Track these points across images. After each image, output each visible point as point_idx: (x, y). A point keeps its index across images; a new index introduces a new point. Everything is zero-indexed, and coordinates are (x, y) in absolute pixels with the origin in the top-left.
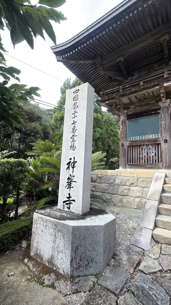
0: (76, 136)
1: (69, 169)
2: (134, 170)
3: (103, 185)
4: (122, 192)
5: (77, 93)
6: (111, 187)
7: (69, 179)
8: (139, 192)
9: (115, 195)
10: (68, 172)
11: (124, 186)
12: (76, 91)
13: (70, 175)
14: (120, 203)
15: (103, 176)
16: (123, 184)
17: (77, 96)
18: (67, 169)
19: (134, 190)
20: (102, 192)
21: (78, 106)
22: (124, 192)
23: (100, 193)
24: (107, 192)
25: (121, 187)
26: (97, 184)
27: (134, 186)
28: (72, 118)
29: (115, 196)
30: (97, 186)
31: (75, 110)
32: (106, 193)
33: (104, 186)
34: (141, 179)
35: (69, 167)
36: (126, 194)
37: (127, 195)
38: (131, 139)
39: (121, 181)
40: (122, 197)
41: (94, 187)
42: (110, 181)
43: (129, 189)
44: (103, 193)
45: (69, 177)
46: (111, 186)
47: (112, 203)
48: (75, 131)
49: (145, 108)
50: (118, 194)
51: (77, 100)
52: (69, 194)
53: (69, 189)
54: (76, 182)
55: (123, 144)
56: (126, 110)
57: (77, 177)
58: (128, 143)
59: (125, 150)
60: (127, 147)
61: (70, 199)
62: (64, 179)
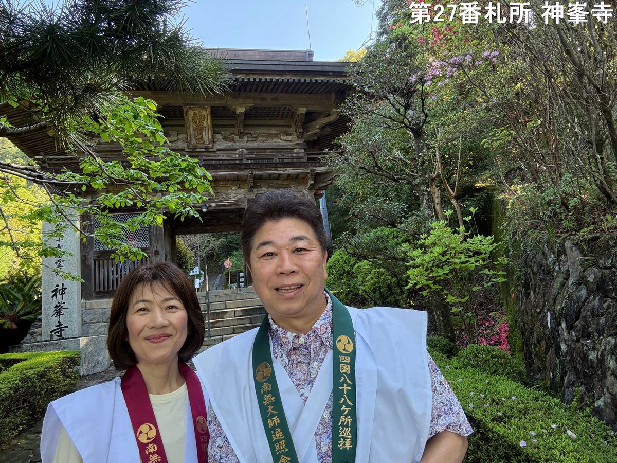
0: (64, 260)
1: (56, 297)
4: (95, 332)
7: (56, 306)
10: (54, 300)
13: (59, 303)
18: (52, 297)
22: (98, 332)
25: (93, 326)
35: (55, 295)
38: (101, 249)
52: (59, 322)
53: (58, 317)
54: (67, 308)
55: (85, 256)
56: (90, 197)
57: (69, 303)
58: (96, 255)
59: (89, 267)
60: (93, 261)
61: (61, 326)
62: (49, 308)
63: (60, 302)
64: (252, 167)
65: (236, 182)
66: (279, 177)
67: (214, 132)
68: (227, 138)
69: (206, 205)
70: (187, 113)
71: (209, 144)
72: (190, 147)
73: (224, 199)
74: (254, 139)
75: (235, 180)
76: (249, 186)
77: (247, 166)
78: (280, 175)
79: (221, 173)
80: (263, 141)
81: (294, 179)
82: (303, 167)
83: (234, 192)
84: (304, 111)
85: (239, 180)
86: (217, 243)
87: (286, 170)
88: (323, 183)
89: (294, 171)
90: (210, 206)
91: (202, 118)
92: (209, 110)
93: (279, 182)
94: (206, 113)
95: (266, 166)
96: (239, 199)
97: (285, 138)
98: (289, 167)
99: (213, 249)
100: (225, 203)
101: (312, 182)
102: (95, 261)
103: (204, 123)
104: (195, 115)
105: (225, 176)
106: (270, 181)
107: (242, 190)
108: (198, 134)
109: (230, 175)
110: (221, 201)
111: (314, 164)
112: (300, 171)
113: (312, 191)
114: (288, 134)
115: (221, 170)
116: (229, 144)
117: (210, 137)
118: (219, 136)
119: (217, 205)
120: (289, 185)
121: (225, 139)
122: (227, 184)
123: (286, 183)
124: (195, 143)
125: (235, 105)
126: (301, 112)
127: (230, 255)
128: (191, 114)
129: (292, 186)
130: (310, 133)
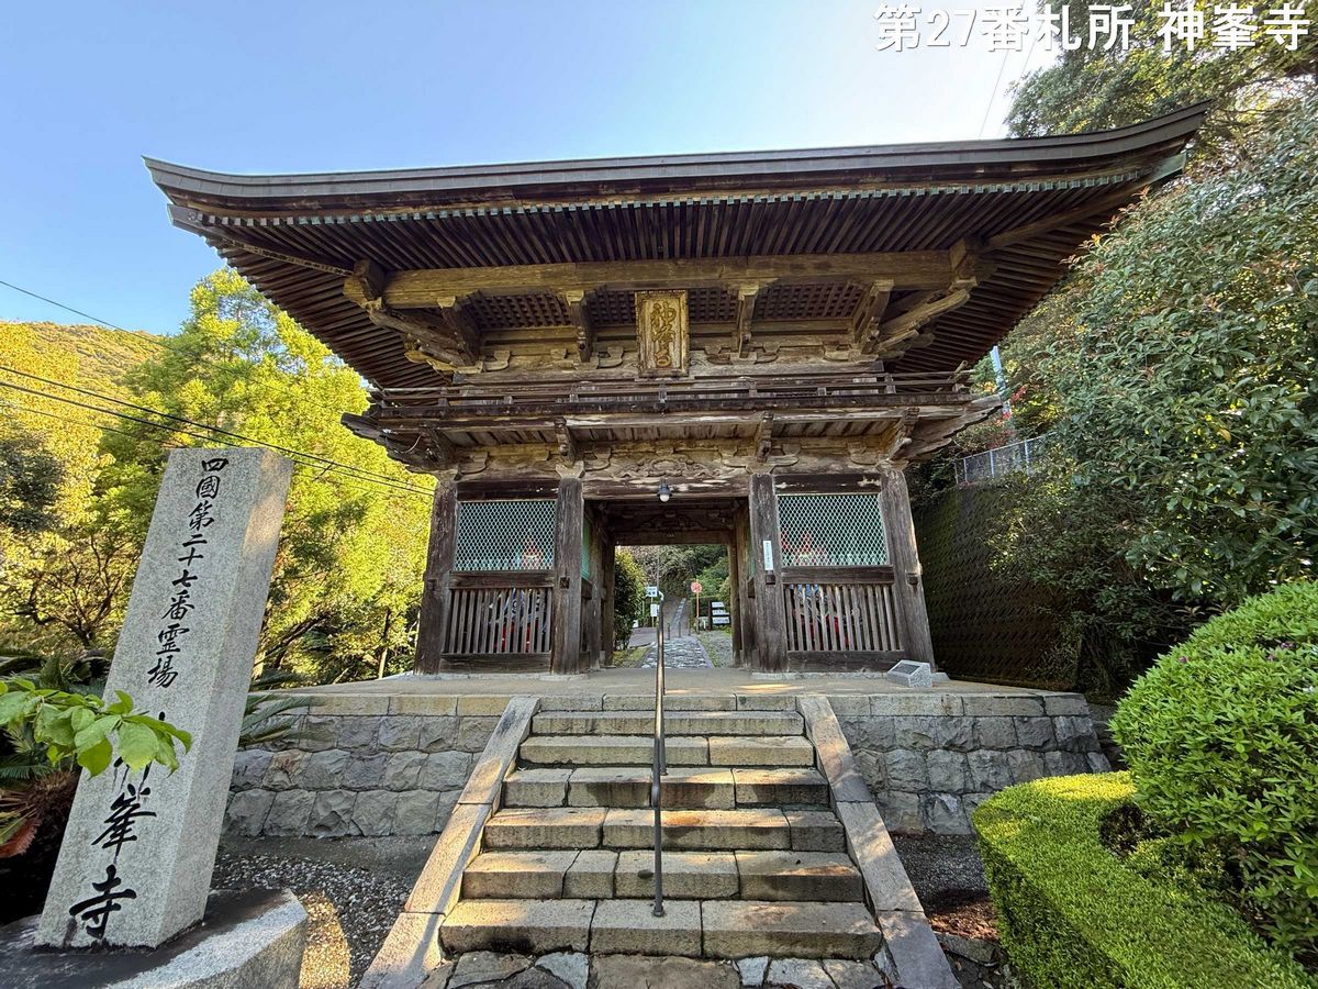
0: (187, 630)
2: (466, 676)
3: (322, 758)
4: (397, 776)
5: (218, 470)
6: (357, 762)
7: (121, 803)
8: (458, 767)
9: (369, 793)
10: (121, 776)
11: (408, 753)
12: (213, 461)
13: (131, 788)
14: (385, 820)
15: (329, 718)
16: (405, 746)
17: (215, 482)
19: (440, 765)
20: (314, 789)
21: (212, 520)
22: (404, 777)
23: (306, 794)
24: (337, 784)
25: (397, 758)
26: (300, 755)
27: (443, 750)
28: (181, 560)
29: (370, 797)
30: (297, 765)
31: (197, 533)
32: (334, 788)
33: (329, 760)
34: (469, 721)
36: (411, 783)
37: (416, 784)
38: (467, 568)
39: (399, 736)
40: (396, 794)
41: (281, 769)
42: (355, 738)
43: (422, 763)
44: (322, 789)
45: (123, 796)
46: (359, 759)
47: (352, 826)
48: (185, 610)
49: (519, 471)
50: (382, 788)
51: (213, 497)
52: (111, 870)
53: (115, 846)
54: (154, 814)
55: (433, 581)
56: (457, 466)
57: (164, 796)
58: (455, 580)
59: (440, 605)
60: (448, 593)
61: (113, 891)
62: (96, 807)
63: (136, 787)
64: (770, 405)
65: (730, 442)
66: (825, 431)
67: (692, 348)
68: (717, 358)
69: (668, 488)
70: (641, 306)
71: (680, 368)
72: (644, 374)
73: (704, 477)
74: (769, 359)
75: (730, 438)
76: (761, 448)
77: (759, 406)
78: (829, 424)
79: (702, 419)
80: (787, 362)
81: (857, 435)
82: (886, 405)
83: (726, 462)
84: (887, 286)
85: (737, 437)
86: (682, 556)
87: (847, 412)
88: (930, 443)
89: (863, 414)
90: (676, 491)
91: (670, 314)
92: (683, 298)
93: (824, 442)
94: (679, 305)
95: (801, 403)
96: (737, 477)
97: (835, 354)
98: (853, 407)
99: (676, 563)
100: (707, 484)
101: (907, 440)
102: (453, 591)
103: (674, 326)
104: (657, 309)
105: (710, 426)
106: (803, 441)
107: (743, 459)
108: (661, 349)
109: (721, 422)
110: (698, 481)
111: (913, 400)
112: (878, 415)
113: (902, 461)
114: (840, 347)
115: (702, 413)
116: (719, 369)
117: (684, 354)
118: (700, 355)
119: (690, 488)
120: (845, 449)
121: (712, 359)
122: (713, 446)
123: (838, 444)
124: (654, 366)
125: (737, 282)
126: (881, 290)
127: (700, 573)
128: (649, 307)
129: (852, 451)
130: (894, 339)
